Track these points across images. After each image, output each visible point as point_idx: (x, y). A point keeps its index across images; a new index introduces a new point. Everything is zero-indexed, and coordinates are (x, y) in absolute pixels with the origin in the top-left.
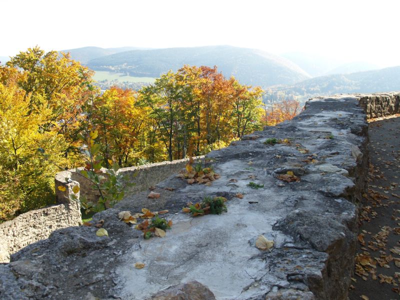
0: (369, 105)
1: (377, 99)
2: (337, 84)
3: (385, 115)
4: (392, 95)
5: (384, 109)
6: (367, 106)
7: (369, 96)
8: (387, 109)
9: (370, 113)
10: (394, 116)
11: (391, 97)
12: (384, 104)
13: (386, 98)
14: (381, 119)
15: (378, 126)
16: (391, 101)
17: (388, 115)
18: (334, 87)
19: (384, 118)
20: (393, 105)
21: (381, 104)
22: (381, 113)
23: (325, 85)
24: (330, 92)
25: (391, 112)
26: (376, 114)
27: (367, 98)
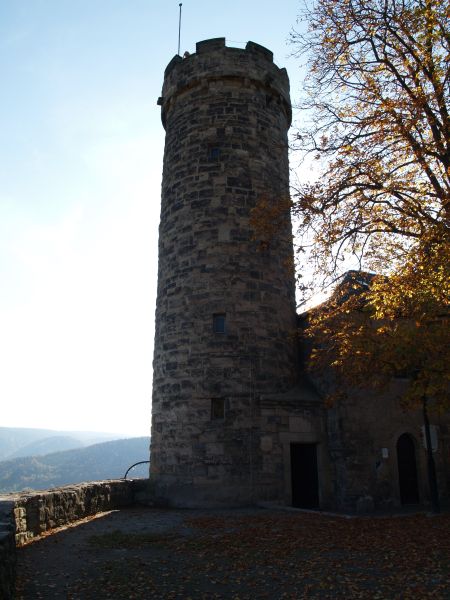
0: (42, 509)
1: (56, 497)
2: (25, 472)
3: (71, 522)
4: (79, 488)
5: (68, 512)
6: (39, 511)
7: (41, 494)
8: (72, 512)
9: (46, 521)
10: (86, 520)
11: (77, 491)
12: (67, 503)
13: (70, 494)
14: (64, 528)
15: (56, 542)
16: (78, 499)
17: (76, 519)
18: (22, 477)
19: (71, 525)
20: (82, 503)
21: (63, 505)
22: (64, 518)
23: (7, 476)
24: (15, 486)
25: (81, 514)
26: (55, 521)
27: (39, 497)
